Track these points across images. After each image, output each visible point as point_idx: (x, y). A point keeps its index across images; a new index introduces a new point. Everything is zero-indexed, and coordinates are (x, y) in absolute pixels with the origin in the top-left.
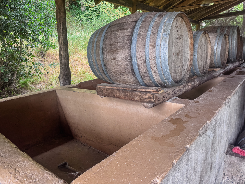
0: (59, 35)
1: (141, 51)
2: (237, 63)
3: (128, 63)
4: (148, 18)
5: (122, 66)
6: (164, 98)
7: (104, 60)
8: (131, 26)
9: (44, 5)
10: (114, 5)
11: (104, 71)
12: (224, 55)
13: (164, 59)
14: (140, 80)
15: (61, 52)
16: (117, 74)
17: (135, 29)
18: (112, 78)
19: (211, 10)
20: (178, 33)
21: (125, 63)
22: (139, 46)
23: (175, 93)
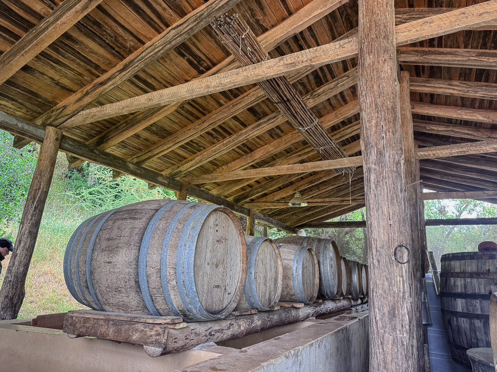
0: (23, 218)
1: (155, 252)
2: (344, 303)
3: (131, 271)
4: (176, 207)
5: (121, 276)
6: (186, 339)
7: (91, 264)
8: (148, 215)
9: (14, 165)
10: (149, 184)
11: (89, 284)
12: (312, 283)
13: (188, 267)
14: (149, 303)
15: (17, 249)
16: (111, 290)
17: (152, 220)
18: (100, 297)
19: (313, 214)
20: (219, 234)
21: (127, 270)
22: (154, 244)
23: (210, 334)
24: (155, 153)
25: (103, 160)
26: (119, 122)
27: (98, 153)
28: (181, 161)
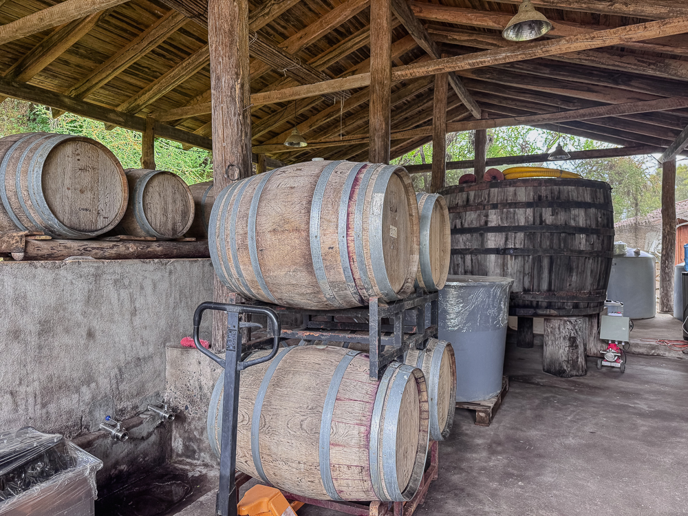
1: (11, 178)
6: (52, 249)
8: (7, 146)
14: (17, 222)
17: (9, 151)
20: (82, 163)
22: (9, 171)
23: (86, 250)
24: (94, 83)
25: (27, 95)
26: (35, 46)
27: (17, 86)
28: (138, 92)
